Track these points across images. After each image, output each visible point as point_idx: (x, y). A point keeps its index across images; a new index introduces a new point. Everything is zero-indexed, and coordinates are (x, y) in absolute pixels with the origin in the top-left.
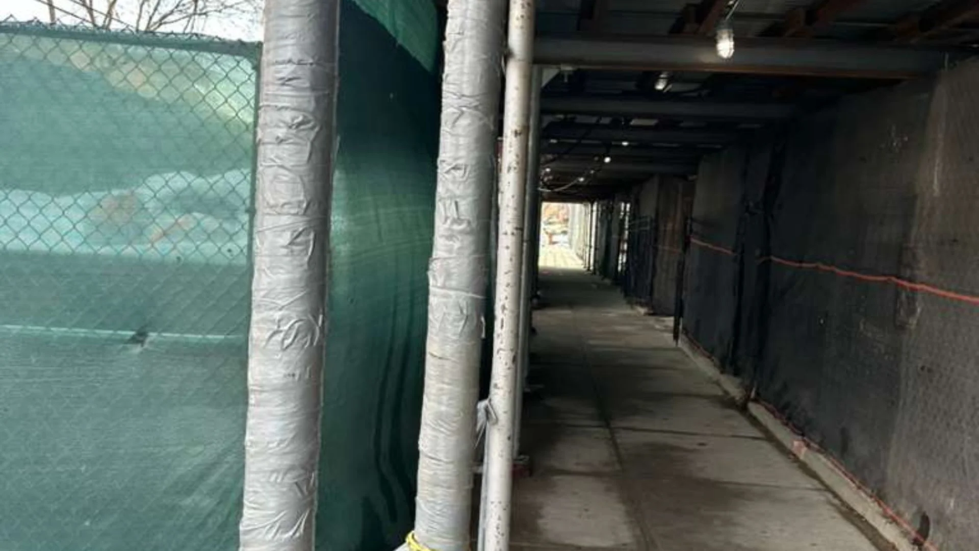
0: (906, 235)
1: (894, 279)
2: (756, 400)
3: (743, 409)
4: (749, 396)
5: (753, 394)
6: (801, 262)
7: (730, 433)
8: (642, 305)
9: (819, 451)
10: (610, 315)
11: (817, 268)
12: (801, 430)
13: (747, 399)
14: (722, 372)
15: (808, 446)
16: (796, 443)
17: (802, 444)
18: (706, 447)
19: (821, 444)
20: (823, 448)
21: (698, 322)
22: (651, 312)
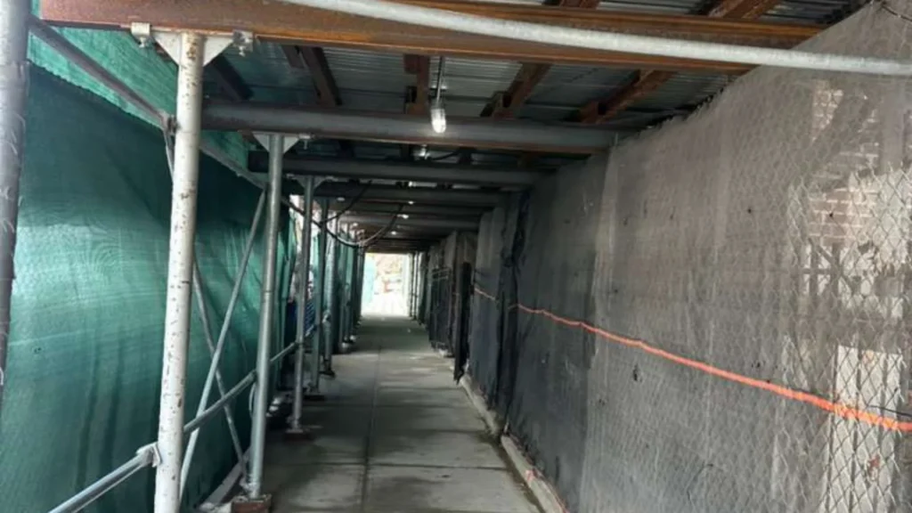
0: (589, 285)
1: (584, 325)
2: (508, 434)
3: (496, 442)
4: (503, 430)
5: (506, 428)
6: (535, 309)
7: (475, 465)
8: (443, 348)
9: (541, 478)
10: (414, 358)
11: (542, 314)
12: (533, 460)
13: (501, 432)
14: (489, 409)
15: (535, 474)
16: (528, 472)
17: (532, 472)
18: (449, 479)
19: (544, 472)
20: (545, 476)
21: (478, 363)
22: (450, 354)
